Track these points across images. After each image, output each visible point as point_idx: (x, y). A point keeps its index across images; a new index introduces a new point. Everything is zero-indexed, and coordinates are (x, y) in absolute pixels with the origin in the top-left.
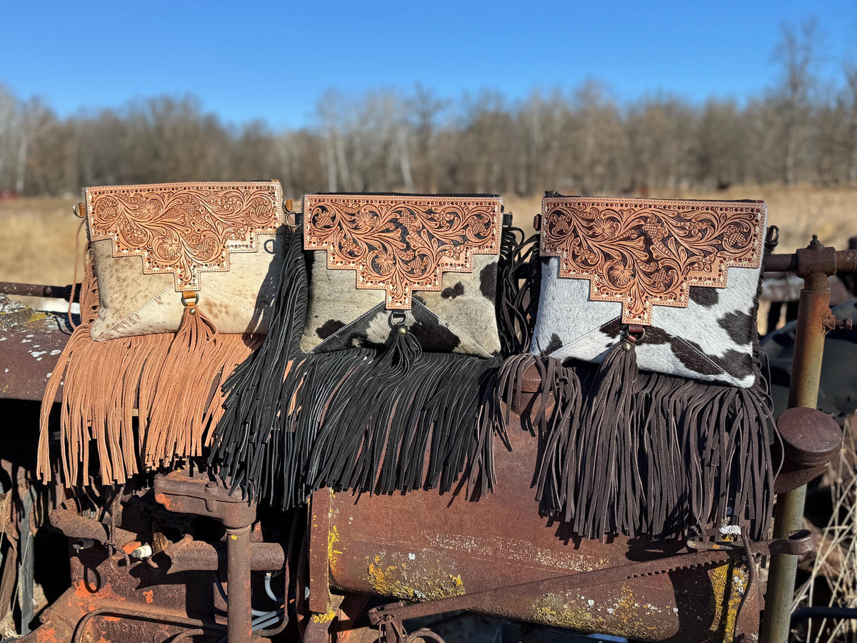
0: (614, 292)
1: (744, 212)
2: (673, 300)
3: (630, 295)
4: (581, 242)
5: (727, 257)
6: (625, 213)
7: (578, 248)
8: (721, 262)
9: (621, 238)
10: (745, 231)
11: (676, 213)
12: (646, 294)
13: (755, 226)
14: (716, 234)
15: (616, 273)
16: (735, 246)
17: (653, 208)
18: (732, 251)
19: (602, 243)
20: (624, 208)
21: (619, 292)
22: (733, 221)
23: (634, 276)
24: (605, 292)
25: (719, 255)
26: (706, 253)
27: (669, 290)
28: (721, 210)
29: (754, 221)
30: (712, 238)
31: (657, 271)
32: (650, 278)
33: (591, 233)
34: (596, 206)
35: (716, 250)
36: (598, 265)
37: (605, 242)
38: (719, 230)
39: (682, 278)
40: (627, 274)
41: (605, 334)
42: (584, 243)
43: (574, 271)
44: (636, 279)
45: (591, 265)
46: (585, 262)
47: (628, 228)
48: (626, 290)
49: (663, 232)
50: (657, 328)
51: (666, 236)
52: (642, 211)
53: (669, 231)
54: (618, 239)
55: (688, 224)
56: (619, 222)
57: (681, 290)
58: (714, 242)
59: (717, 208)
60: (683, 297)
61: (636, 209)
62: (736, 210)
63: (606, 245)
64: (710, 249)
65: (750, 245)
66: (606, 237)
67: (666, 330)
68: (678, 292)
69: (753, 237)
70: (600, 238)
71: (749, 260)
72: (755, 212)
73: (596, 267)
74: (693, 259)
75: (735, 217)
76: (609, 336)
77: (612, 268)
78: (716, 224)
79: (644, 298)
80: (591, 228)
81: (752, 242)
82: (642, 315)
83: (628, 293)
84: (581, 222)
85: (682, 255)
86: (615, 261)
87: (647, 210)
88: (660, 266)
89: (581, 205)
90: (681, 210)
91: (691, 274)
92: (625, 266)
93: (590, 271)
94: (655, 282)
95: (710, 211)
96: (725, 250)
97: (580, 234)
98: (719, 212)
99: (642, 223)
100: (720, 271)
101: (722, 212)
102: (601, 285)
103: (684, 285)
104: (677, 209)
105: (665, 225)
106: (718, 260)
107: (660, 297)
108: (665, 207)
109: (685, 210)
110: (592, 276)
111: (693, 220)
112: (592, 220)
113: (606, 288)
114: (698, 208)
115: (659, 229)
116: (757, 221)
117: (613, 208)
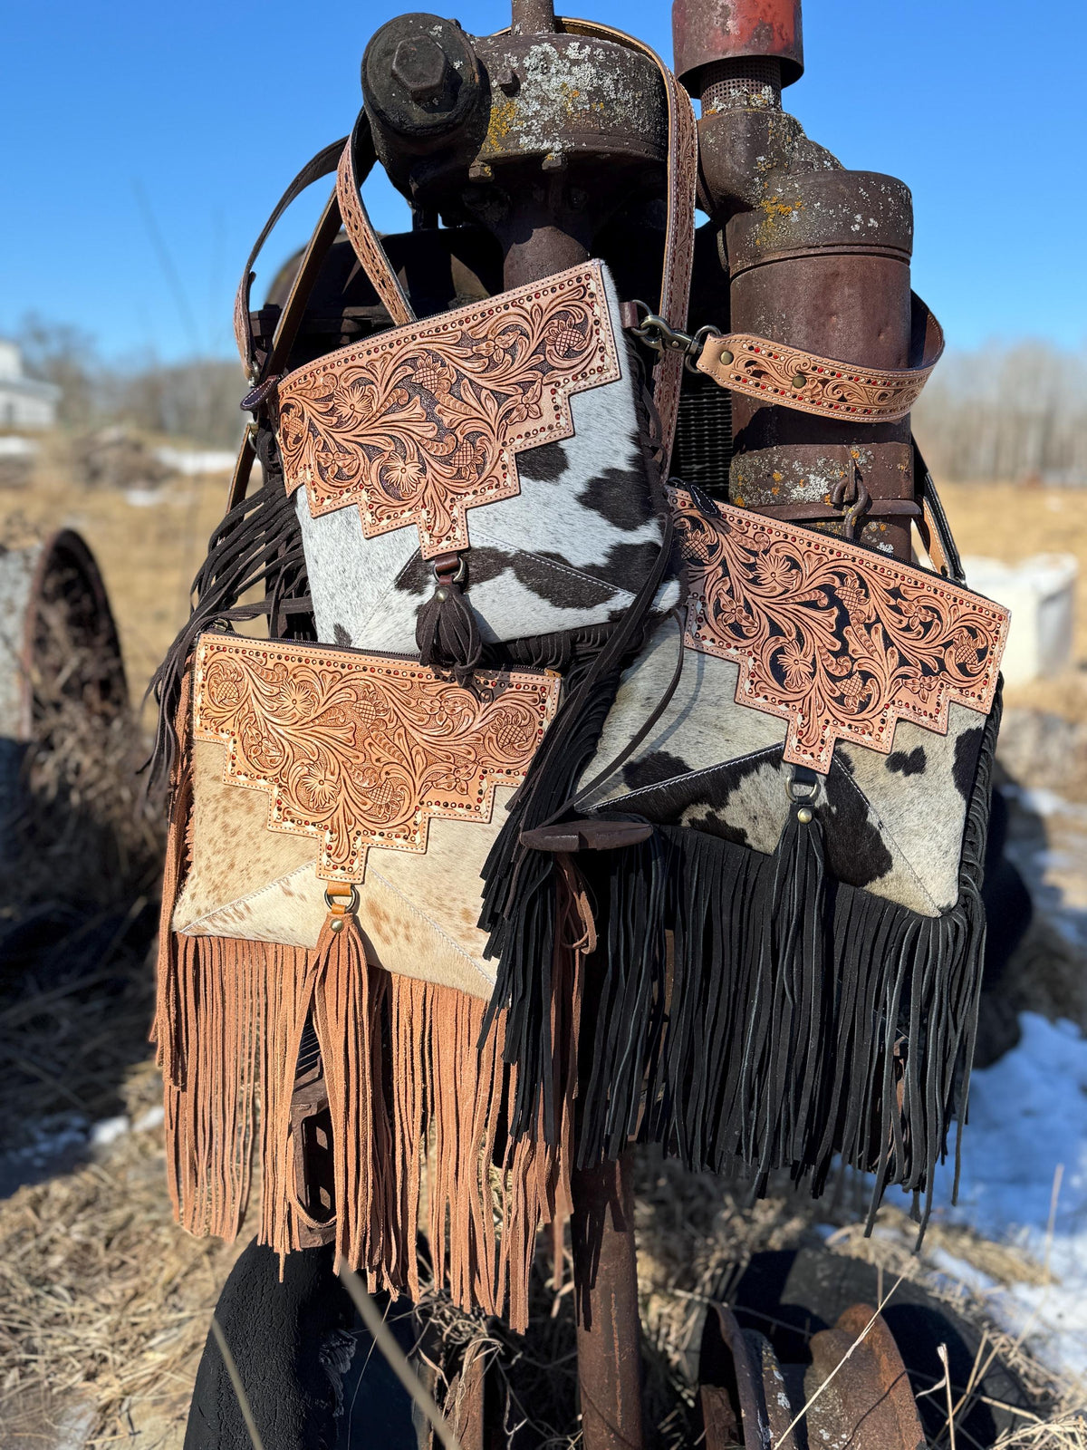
0: (400, 509)
1: (567, 288)
2: (495, 490)
3: (424, 506)
4: (325, 442)
5: (561, 379)
6: (377, 364)
7: (323, 455)
8: (554, 392)
9: (383, 410)
10: (578, 321)
11: (459, 333)
12: (451, 496)
13: (591, 306)
14: (533, 347)
15: (395, 475)
16: (569, 354)
17: (419, 340)
18: (566, 364)
19: (356, 432)
20: (374, 355)
21: (406, 508)
22: (553, 312)
23: (423, 470)
24: (385, 517)
25: (546, 380)
26: (525, 386)
27: (484, 475)
28: (529, 299)
29: (587, 298)
30: (528, 355)
31: (457, 448)
32: (451, 465)
33: (335, 420)
34: (329, 370)
35: (540, 375)
36: (361, 472)
37: (361, 427)
38: (536, 337)
39: (499, 446)
40: (412, 471)
41: (406, 592)
42: (330, 442)
43: (329, 497)
44: (429, 475)
45: (353, 476)
46: (339, 476)
47: (389, 389)
48: (416, 499)
49: (448, 376)
50: (483, 548)
51: (453, 381)
52: (404, 351)
53: (457, 370)
54: (378, 415)
55: (483, 345)
56: (373, 383)
57: (504, 467)
58: (534, 361)
59: (521, 298)
60: (509, 480)
61: (393, 351)
62: (553, 290)
63: (364, 432)
64: (529, 376)
65: (594, 343)
66: (360, 417)
67: (499, 547)
68: (498, 472)
69: (595, 327)
70: (352, 423)
71: (600, 370)
72: (584, 282)
73: (358, 476)
74: (508, 404)
75: (554, 303)
76: (413, 593)
77: (385, 469)
78: (529, 329)
79: (448, 504)
80: (332, 411)
81: (595, 337)
82: (451, 534)
83: (421, 503)
84: (316, 406)
85: (489, 404)
86: (387, 454)
87: (411, 346)
88: (460, 438)
89: (309, 378)
90: (465, 326)
91: (511, 432)
92: (404, 458)
93: (351, 487)
94: (459, 470)
95: (512, 309)
96: (554, 368)
97: (320, 428)
98: (528, 305)
99: (410, 371)
100: (557, 408)
101: (531, 303)
102: (376, 506)
103: (505, 456)
104: (458, 327)
105: (448, 361)
106: (547, 390)
107: (475, 492)
108: (437, 330)
109: (472, 323)
110: (357, 495)
111: (490, 336)
112: (330, 397)
113: (384, 508)
114: (490, 312)
115: (439, 374)
116: (592, 295)
117: (358, 362)
